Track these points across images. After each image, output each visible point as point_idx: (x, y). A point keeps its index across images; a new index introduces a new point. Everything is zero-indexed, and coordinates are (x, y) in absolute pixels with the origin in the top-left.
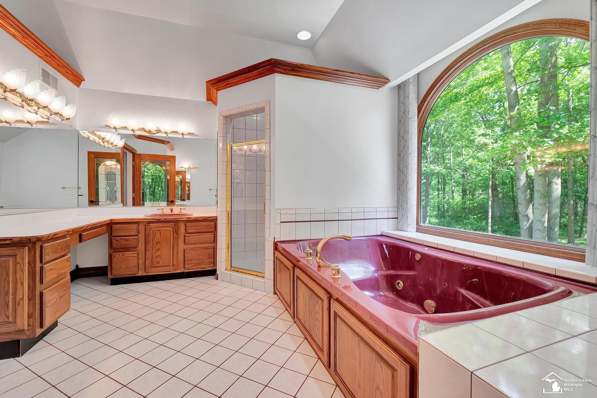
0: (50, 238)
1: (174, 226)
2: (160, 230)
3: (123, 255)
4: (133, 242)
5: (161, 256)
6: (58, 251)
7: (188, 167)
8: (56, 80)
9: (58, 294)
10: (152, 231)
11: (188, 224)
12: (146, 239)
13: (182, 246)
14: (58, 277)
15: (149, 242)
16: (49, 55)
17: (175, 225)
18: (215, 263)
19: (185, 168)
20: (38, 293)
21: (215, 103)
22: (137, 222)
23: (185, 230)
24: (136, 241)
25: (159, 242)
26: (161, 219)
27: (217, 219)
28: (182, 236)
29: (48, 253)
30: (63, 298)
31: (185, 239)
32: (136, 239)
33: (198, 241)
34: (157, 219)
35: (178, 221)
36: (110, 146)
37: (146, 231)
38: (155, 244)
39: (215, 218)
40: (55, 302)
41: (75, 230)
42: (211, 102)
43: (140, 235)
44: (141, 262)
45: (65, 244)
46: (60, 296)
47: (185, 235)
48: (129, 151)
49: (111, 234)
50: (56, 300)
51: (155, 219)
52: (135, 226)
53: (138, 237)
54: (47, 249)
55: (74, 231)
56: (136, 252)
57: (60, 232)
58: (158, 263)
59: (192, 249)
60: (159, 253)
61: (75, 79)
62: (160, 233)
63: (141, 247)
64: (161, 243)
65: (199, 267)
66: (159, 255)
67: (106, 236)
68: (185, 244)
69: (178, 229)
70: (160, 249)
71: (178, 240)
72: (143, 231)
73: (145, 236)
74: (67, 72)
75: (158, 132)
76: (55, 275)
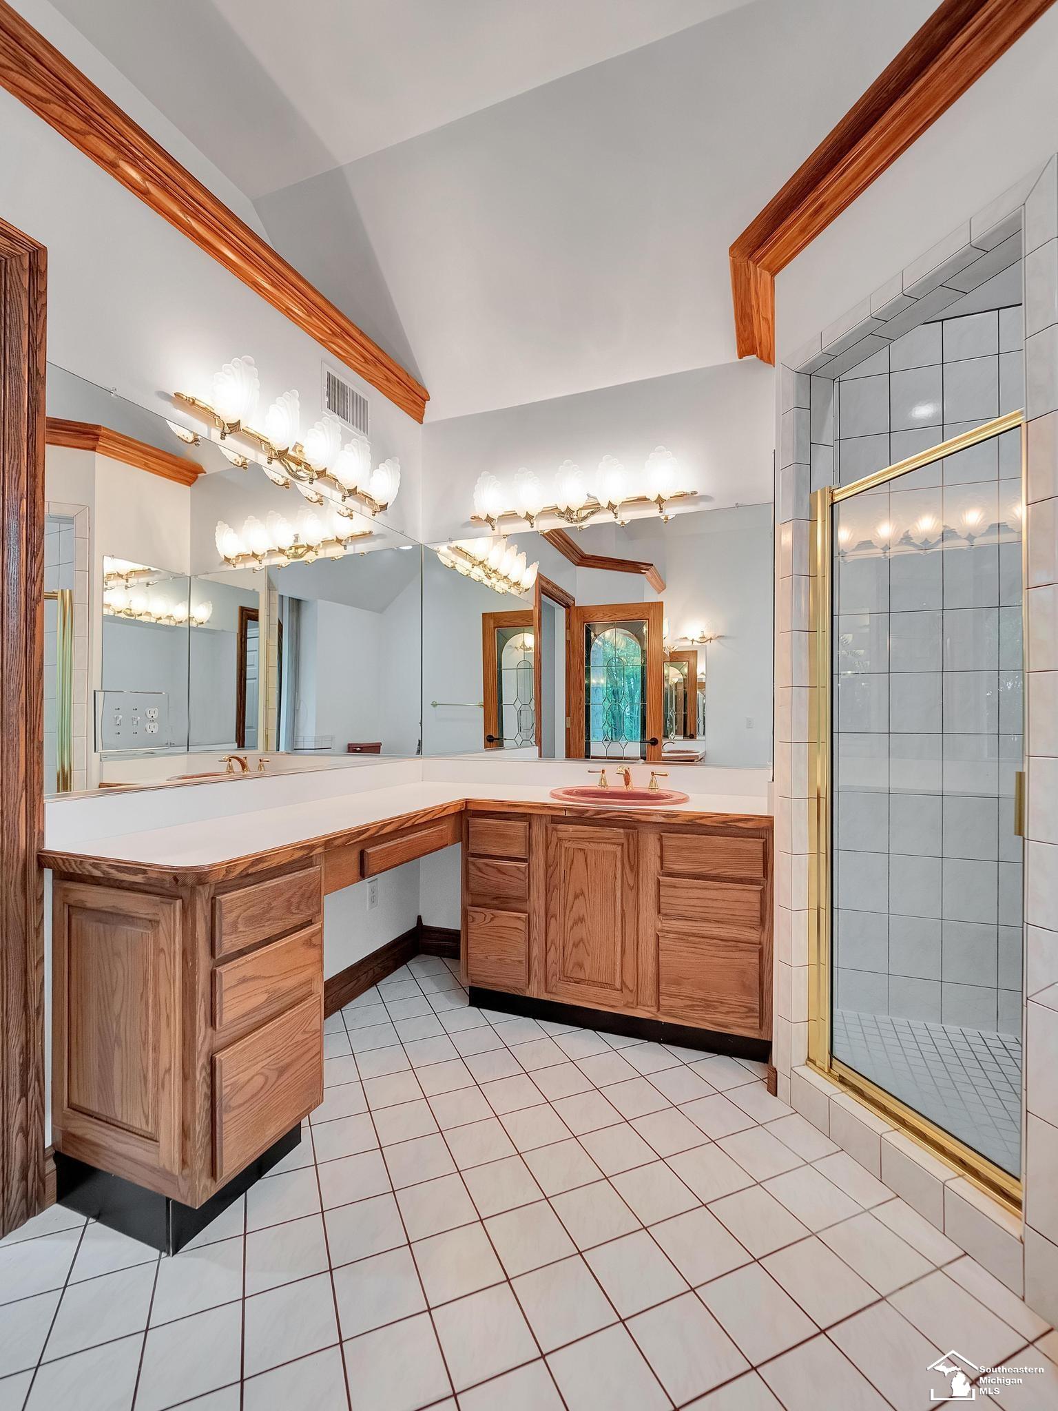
0: (235, 874)
1: (624, 841)
2: (584, 850)
3: (492, 919)
4: (516, 880)
5: (587, 944)
6: (273, 914)
7: (701, 636)
8: (361, 404)
9: (269, 1060)
10: (563, 849)
11: (672, 840)
12: (549, 875)
13: (649, 922)
14: (269, 1002)
15: (555, 887)
16: (371, 358)
17: (627, 836)
18: (764, 1014)
19: (693, 641)
20: (201, 1061)
21: (768, 358)
22: (525, 815)
23: (658, 860)
24: (522, 877)
25: (582, 893)
26: (587, 811)
27: (770, 829)
28: (650, 881)
29: (235, 924)
30: (292, 1070)
31: (659, 896)
32: (524, 873)
33: (701, 910)
34: (577, 811)
35: (640, 824)
36: (513, 591)
37: (547, 848)
38: (571, 898)
39: (765, 824)
40: (262, 1088)
41: (337, 842)
42: (754, 357)
43: (534, 860)
44: (535, 952)
45: (301, 887)
46: (277, 1066)
47: (658, 880)
48: (558, 603)
49: (466, 847)
50: (265, 1083)
51: (571, 810)
52: (519, 827)
53: (529, 864)
54: (231, 912)
55: (332, 845)
56: (523, 916)
57: (276, 852)
58: (580, 966)
59: (683, 936)
60: (581, 931)
61: (410, 397)
62: (586, 861)
63: (537, 902)
64: (586, 896)
65: (708, 1017)
66: (582, 940)
67: (454, 852)
68: (659, 912)
69: (637, 852)
70: (586, 918)
71: (638, 894)
72: (541, 845)
73: (546, 865)
74: (388, 380)
75: (593, 513)
76: (263, 998)
